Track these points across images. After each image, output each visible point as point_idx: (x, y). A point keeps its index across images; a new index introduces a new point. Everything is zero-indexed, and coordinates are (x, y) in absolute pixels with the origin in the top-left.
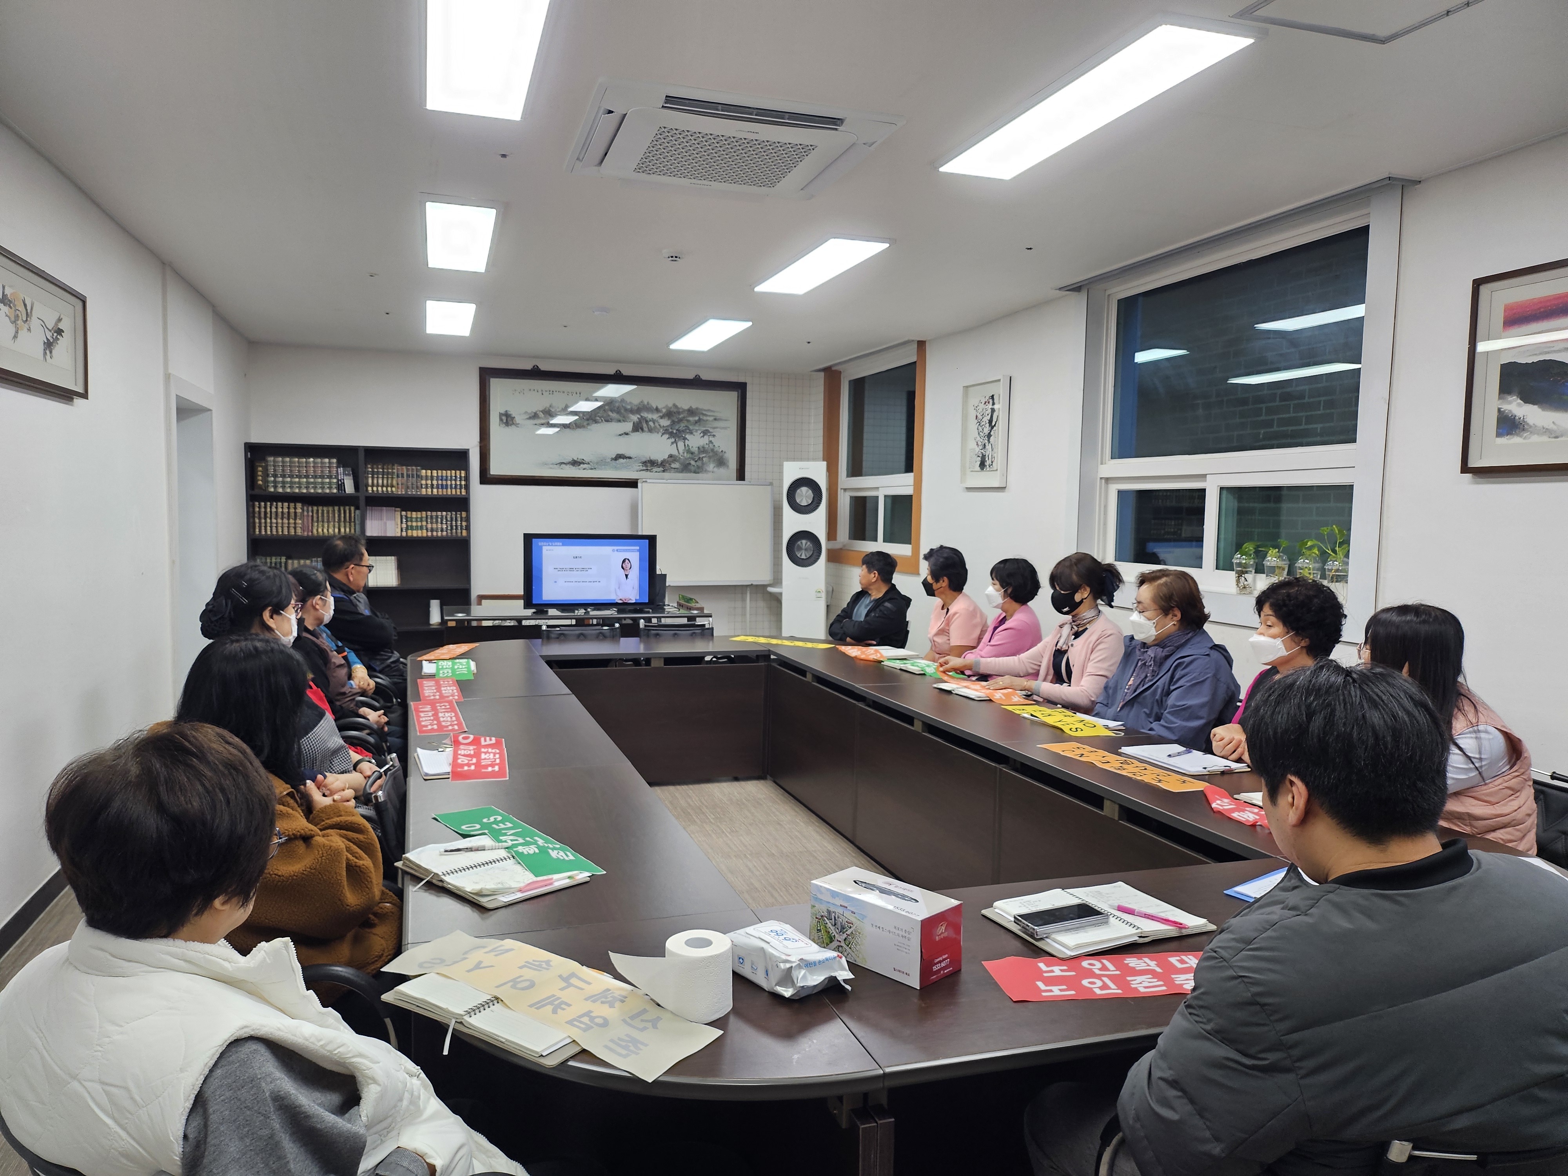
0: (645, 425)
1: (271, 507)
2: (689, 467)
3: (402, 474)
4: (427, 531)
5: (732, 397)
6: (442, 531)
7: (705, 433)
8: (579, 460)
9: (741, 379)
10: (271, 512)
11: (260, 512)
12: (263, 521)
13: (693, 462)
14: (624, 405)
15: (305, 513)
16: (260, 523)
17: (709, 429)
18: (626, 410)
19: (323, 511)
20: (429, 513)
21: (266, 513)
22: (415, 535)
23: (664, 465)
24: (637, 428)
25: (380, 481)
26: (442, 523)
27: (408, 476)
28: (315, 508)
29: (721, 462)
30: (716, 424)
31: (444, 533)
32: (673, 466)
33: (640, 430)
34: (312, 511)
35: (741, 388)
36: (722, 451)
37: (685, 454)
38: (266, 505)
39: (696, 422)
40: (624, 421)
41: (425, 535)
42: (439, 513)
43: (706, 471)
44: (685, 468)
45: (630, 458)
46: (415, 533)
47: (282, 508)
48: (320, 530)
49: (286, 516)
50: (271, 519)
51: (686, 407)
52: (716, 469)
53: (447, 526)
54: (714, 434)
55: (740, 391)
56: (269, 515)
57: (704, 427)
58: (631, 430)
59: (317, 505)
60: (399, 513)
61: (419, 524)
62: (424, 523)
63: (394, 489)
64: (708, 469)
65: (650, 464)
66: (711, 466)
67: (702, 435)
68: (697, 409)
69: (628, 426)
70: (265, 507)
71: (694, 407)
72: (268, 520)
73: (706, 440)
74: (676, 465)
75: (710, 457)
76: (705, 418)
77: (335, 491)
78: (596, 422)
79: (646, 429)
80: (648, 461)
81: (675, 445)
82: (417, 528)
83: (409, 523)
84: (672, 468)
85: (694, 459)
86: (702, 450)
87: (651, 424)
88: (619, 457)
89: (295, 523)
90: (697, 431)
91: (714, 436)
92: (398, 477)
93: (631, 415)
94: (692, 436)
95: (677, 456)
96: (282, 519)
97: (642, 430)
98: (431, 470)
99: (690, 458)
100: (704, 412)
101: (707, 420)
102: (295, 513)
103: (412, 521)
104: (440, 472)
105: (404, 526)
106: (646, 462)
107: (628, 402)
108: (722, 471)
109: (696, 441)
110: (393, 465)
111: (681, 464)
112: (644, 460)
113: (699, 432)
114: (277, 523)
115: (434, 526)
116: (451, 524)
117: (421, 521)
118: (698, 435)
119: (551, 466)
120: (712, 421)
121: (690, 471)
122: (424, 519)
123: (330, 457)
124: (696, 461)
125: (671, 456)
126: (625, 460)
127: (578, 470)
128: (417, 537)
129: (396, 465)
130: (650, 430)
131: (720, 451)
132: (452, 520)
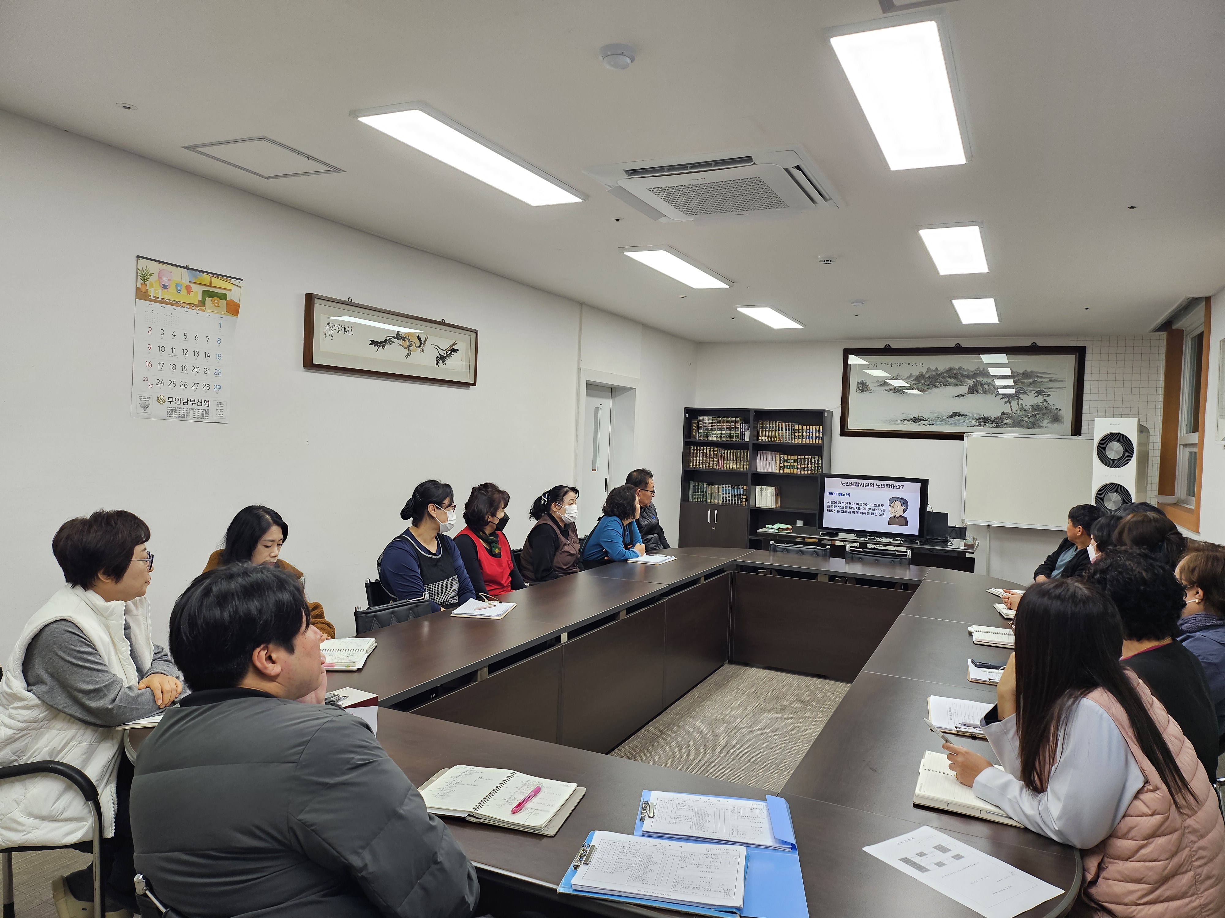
0: (980, 388)
1: (700, 450)
2: (1022, 423)
3: (782, 428)
4: (797, 470)
5: (1070, 360)
6: (808, 470)
7: (1039, 393)
8: (919, 418)
9: (1081, 344)
10: (700, 452)
11: (693, 453)
12: (695, 458)
13: (1026, 419)
14: (961, 372)
15: (720, 454)
16: (693, 460)
17: (1044, 389)
18: (963, 376)
19: (730, 453)
20: (799, 457)
21: (697, 453)
22: (789, 472)
23: (998, 422)
24: (973, 390)
25: (767, 433)
26: (808, 464)
27: (786, 429)
28: (726, 451)
29: (1056, 419)
30: (1051, 385)
31: (809, 472)
32: (1005, 422)
33: (975, 392)
34: (724, 454)
35: (1080, 353)
36: (1057, 408)
37: (1019, 412)
38: (697, 448)
39: (1031, 384)
40: (960, 385)
41: (795, 472)
42: (806, 457)
43: (1039, 427)
44: (1018, 424)
45: (965, 415)
46: (789, 471)
47: (706, 450)
48: (728, 466)
49: (708, 456)
50: (699, 458)
51: (1021, 372)
52: (1049, 425)
53: (812, 467)
54: (1049, 393)
55: (1078, 354)
56: (698, 455)
57: (1039, 388)
58: (967, 392)
59: (727, 449)
60: (778, 456)
61: (792, 464)
62: (796, 464)
63: (776, 439)
64: (1042, 425)
65: (983, 421)
66: (1045, 423)
67: (1036, 394)
68: (1032, 372)
69: (964, 389)
70: (697, 450)
71: (1029, 370)
72: (698, 459)
73: (1040, 399)
74: (1009, 421)
75: (1043, 414)
76: (1039, 380)
77: (738, 440)
78: (936, 386)
79: (981, 391)
80: (982, 418)
81: (1008, 404)
82: (791, 467)
83: (785, 464)
84: (1005, 424)
85: (1026, 416)
86: (1036, 408)
87: (986, 386)
88: (955, 414)
89: (713, 461)
90: (1031, 391)
91: (1049, 395)
92: (779, 430)
93: (967, 380)
94: (1026, 396)
95: (1010, 414)
96: (706, 458)
97: (977, 392)
98: (803, 425)
99: (1023, 415)
100: (1039, 375)
101: (1042, 382)
102: (714, 453)
103: (787, 462)
104: (808, 427)
105: (782, 465)
106: (979, 419)
107: (965, 369)
108: (1056, 426)
109: (1030, 400)
110: (776, 422)
111: (1014, 420)
112: (978, 417)
113: (1034, 392)
114: (703, 460)
115: (803, 466)
116: (815, 465)
117: (794, 462)
118: (1032, 394)
119: (896, 422)
120: (1047, 382)
121: (1023, 427)
122: (796, 461)
123: (736, 416)
124: (1029, 418)
125: (1003, 414)
126: (960, 417)
127: (918, 426)
128: (791, 474)
129: (778, 422)
130: (985, 392)
131: (1055, 408)
132: (815, 463)
